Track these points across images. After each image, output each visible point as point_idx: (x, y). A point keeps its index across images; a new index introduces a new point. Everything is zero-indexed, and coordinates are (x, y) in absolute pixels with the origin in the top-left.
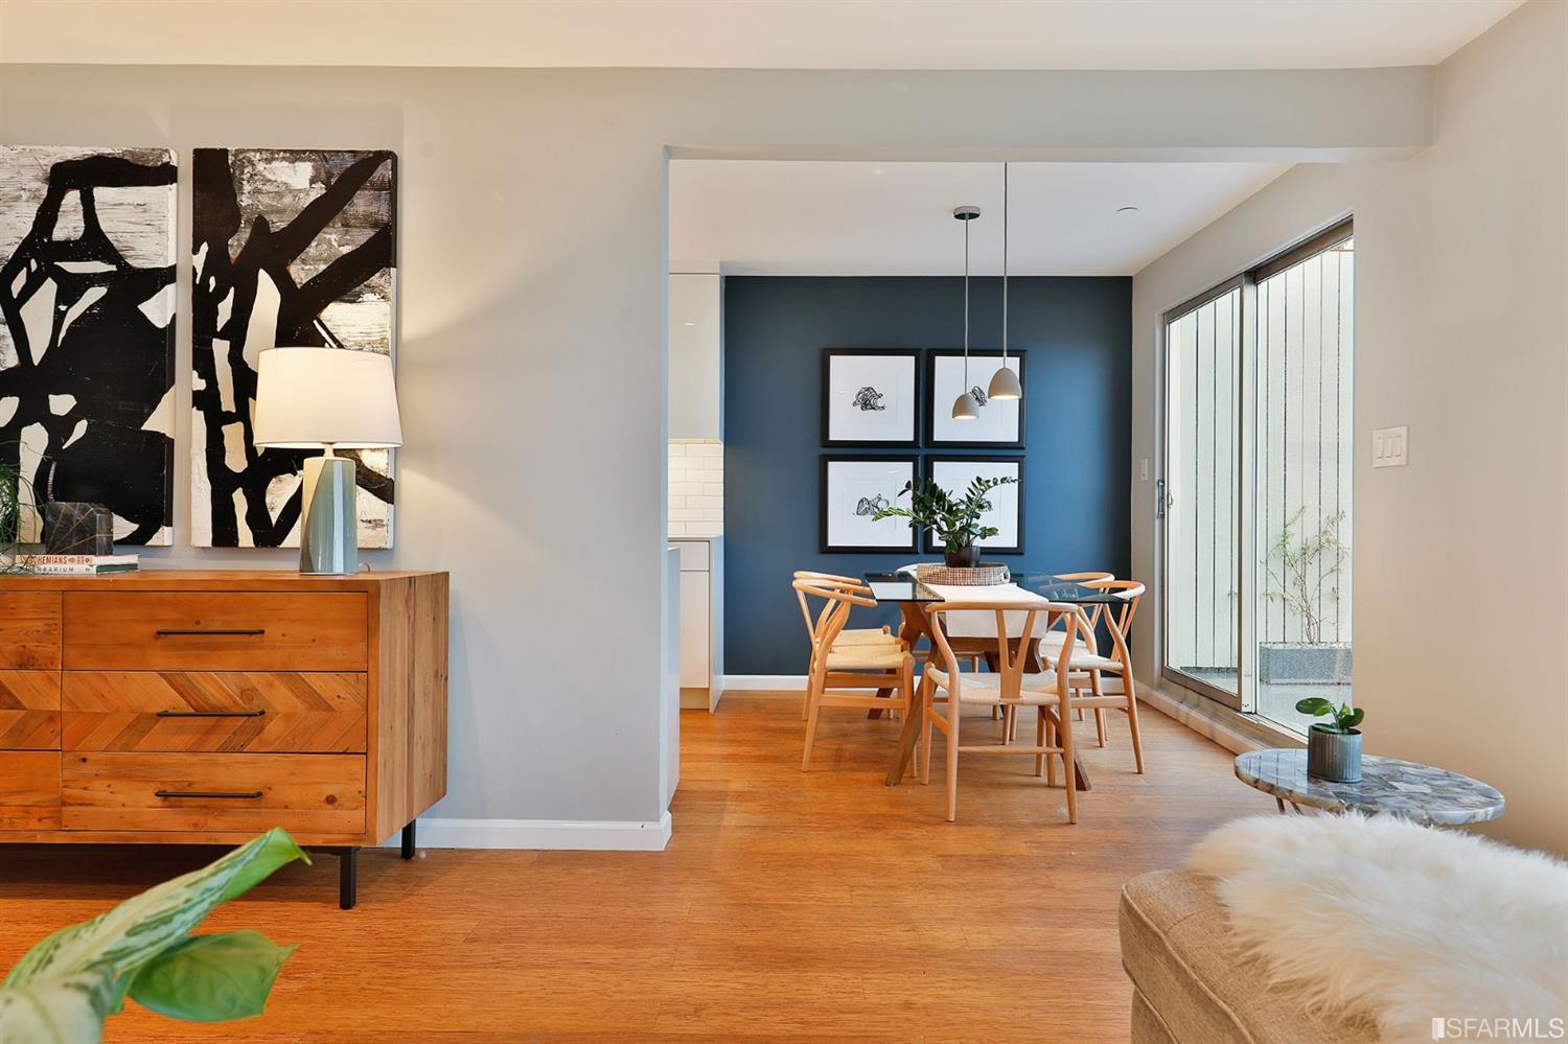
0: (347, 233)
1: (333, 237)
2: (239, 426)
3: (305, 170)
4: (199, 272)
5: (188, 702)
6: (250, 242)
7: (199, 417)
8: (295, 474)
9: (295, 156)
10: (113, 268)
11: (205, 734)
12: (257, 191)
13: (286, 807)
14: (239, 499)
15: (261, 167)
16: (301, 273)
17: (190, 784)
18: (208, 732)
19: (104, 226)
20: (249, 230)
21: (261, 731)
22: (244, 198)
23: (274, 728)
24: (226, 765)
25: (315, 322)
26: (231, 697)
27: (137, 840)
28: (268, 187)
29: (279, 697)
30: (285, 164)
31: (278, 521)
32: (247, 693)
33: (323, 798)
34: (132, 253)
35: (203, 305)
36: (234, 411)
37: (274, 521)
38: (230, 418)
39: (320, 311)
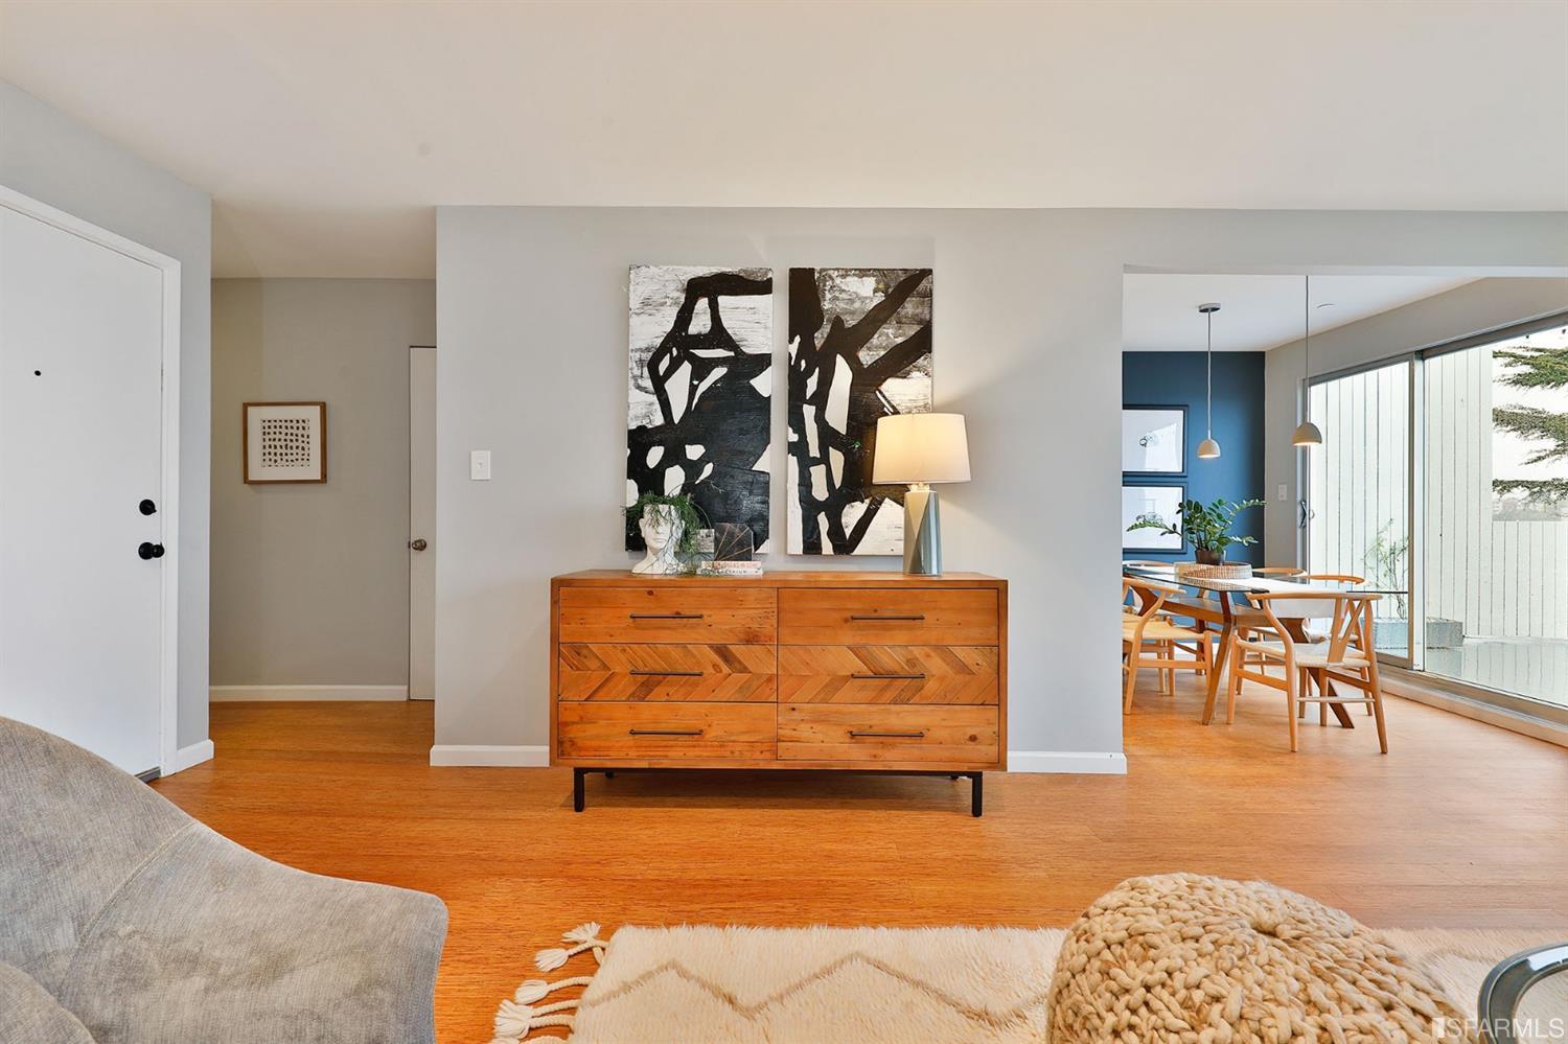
0: (900, 328)
1: (890, 331)
2: (823, 467)
3: (870, 283)
4: (794, 357)
5: (869, 668)
6: (829, 335)
7: (793, 461)
8: (863, 502)
9: (863, 273)
10: (732, 354)
11: (881, 691)
12: (835, 298)
13: (941, 743)
14: (823, 520)
15: (838, 281)
16: (866, 357)
17: (871, 727)
18: (884, 689)
19: (725, 325)
20: (829, 327)
21: (922, 689)
22: (826, 303)
23: (931, 686)
24: (898, 713)
25: (877, 392)
26: (900, 664)
27: (832, 766)
28: (844, 296)
29: (935, 665)
30: (856, 279)
31: (851, 535)
32: (912, 662)
33: (967, 737)
34: (745, 343)
35: (796, 380)
36: (819, 456)
37: (847, 537)
38: (816, 462)
39: (881, 384)
